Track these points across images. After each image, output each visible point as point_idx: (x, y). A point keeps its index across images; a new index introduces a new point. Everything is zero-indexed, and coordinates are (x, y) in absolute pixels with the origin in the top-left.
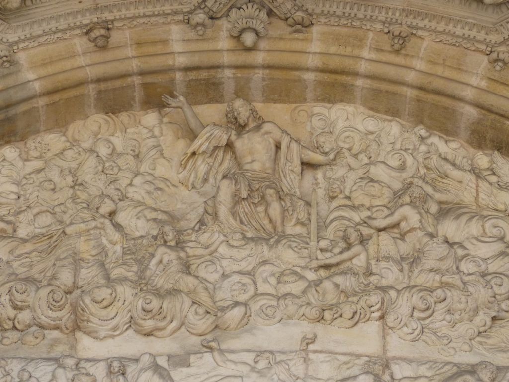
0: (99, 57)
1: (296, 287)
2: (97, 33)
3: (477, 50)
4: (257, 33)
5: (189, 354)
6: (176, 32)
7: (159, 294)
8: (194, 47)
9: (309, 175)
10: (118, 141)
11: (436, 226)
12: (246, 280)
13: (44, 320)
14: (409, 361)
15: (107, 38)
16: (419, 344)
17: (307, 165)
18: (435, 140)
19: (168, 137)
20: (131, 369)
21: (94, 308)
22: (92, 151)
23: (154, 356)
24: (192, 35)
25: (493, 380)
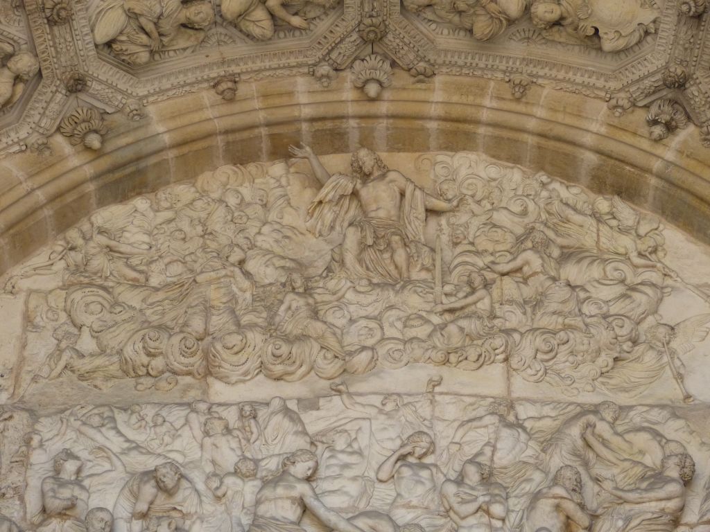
0: (225, 109)
1: (422, 331)
2: (223, 86)
3: (597, 97)
4: (380, 83)
5: (318, 397)
6: (302, 84)
7: (289, 340)
8: (319, 98)
9: (433, 222)
10: (246, 192)
11: (558, 270)
12: (373, 324)
13: (177, 366)
14: (533, 402)
15: (234, 90)
16: (543, 385)
17: (431, 212)
18: (556, 185)
19: (295, 187)
20: (262, 413)
21: (225, 354)
22: (221, 201)
23: (284, 400)
24: (317, 86)
25: (616, 419)
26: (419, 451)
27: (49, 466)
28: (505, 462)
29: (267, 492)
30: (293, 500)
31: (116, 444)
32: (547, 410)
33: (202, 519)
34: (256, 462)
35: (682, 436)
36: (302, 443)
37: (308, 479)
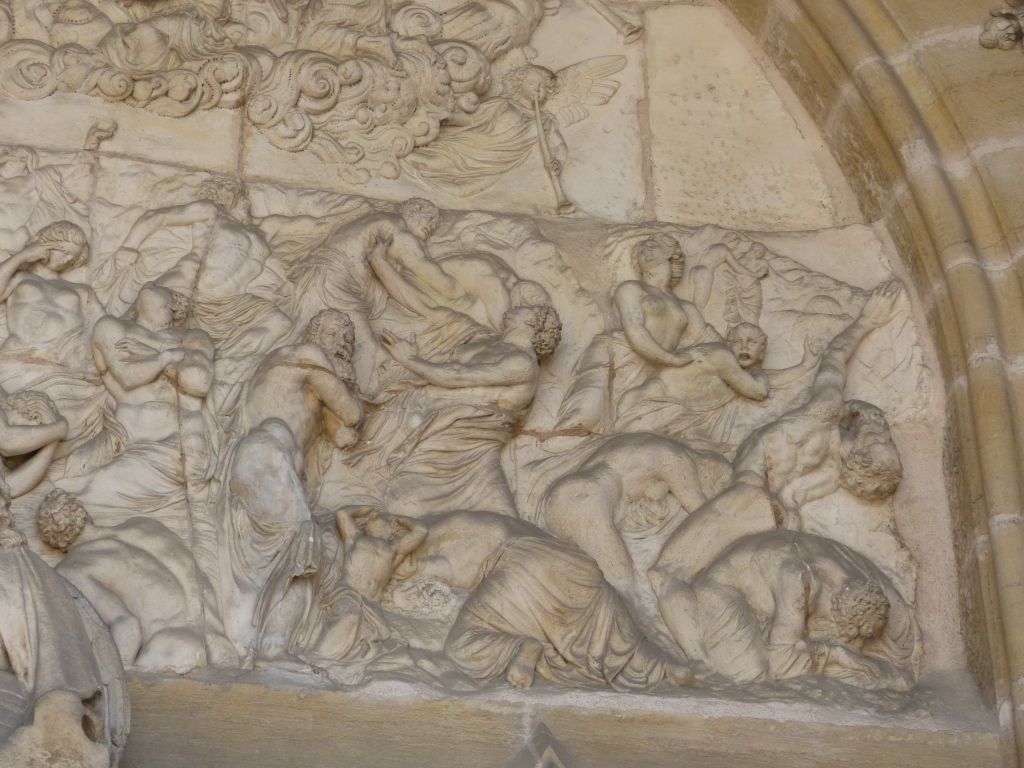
1: (87, 33)
16: (306, 159)
25: (431, 233)
26: (58, 259)
28: (218, 293)
32: (307, 205)
35: (546, 275)
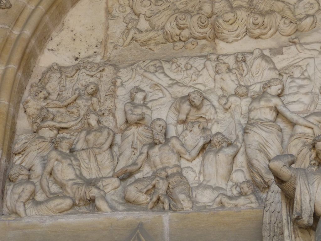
5: (282, 47)
7: (262, 14)
13: (197, 34)
20: (249, 58)
21: (225, 25)
23: (262, 50)
27: (127, 96)
29: (255, 105)
30: (271, 108)
31: (164, 81)
33: (218, 122)
34: (247, 87)
36: (273, 74)
37: (279, 96)
